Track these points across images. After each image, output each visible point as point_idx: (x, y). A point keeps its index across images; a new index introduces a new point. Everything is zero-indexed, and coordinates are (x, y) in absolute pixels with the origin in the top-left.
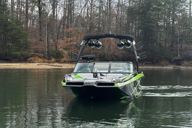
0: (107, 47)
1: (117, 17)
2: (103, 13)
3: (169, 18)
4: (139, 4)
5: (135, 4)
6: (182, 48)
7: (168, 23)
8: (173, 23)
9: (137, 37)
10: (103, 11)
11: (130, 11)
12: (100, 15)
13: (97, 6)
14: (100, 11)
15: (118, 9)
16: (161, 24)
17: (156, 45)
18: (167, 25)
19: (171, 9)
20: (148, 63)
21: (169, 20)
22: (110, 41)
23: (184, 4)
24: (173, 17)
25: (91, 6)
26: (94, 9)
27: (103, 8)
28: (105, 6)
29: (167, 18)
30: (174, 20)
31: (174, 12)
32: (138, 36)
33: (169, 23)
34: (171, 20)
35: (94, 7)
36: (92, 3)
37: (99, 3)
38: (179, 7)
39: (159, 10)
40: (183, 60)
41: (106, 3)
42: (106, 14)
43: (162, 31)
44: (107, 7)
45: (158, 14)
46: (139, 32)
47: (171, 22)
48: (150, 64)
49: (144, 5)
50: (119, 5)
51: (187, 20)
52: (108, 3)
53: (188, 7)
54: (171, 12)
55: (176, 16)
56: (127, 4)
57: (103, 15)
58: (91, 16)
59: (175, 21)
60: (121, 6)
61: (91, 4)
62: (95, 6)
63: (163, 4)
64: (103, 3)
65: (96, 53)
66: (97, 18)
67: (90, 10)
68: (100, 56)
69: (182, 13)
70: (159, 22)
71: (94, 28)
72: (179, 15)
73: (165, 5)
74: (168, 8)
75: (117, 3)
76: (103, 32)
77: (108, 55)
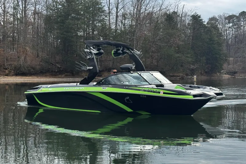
0: (23, 58)
1: (33, 26)
2: (17, 20)
3: (89, 28)
4: (57, 12)
5: (53, 12)
6: (102, 59)
7: (87, 34)
8: (93, 33)
9: (56, 48)
10: (18, 19)
11: (48, 19)
12: (14, 23)
13: (11, 13)
14: (14, 19)
15: (35, 17)
16: (81, 34)
17: (75, 55)
18: (86, 35)
19: (91, 19)
20: (68, 74)
21: (89, 30)
22: (27, 51)
23: (103, 14)
24: (92, 27)
25: (4, 13)
26: (7, 16)
27: (18, 15)
28: (20, 13)
29: (87, 28)
30: (93, 31)
31: (93, 22)
32: (56, 46)
33: (89, 33)
34: (91, 30)
35: (7, 14)
36: (4, 9)
37: (12, 10)
38: (98, 17)
39: (78, 19)
40: (103, 71)
41: (21, 10)
42: (21, 22)
43: (81, 42)
44: (22, 15)
45: (77, 24)
46: (58, 42)
47: (91, 32)
48: (69, 75)
49: (63, 13)
50: (35, 13)
51: (106, 31)
52: (23, 11)
53: (107, 17)
54: (91, 22)
55: (96, 26)
56: (45, 12)
57: (17, 23)
58: (3, 23)
59: (95, 31)
60: (38, 14)
61: (3, 11)
62: (8, 12)
63: (82, 13)
64: (17, 9)
65: (10, 65)
66: (10, 27)
67: (3, 17)
68: (15, 68)
69: (101, 23)
70: (79, 32)
71: (7, 37)
72: (99, 25)
73: (85, 15)
74: (87, 18)
75: (33, 10)
76: (18, 42)
77: (24, 66)
